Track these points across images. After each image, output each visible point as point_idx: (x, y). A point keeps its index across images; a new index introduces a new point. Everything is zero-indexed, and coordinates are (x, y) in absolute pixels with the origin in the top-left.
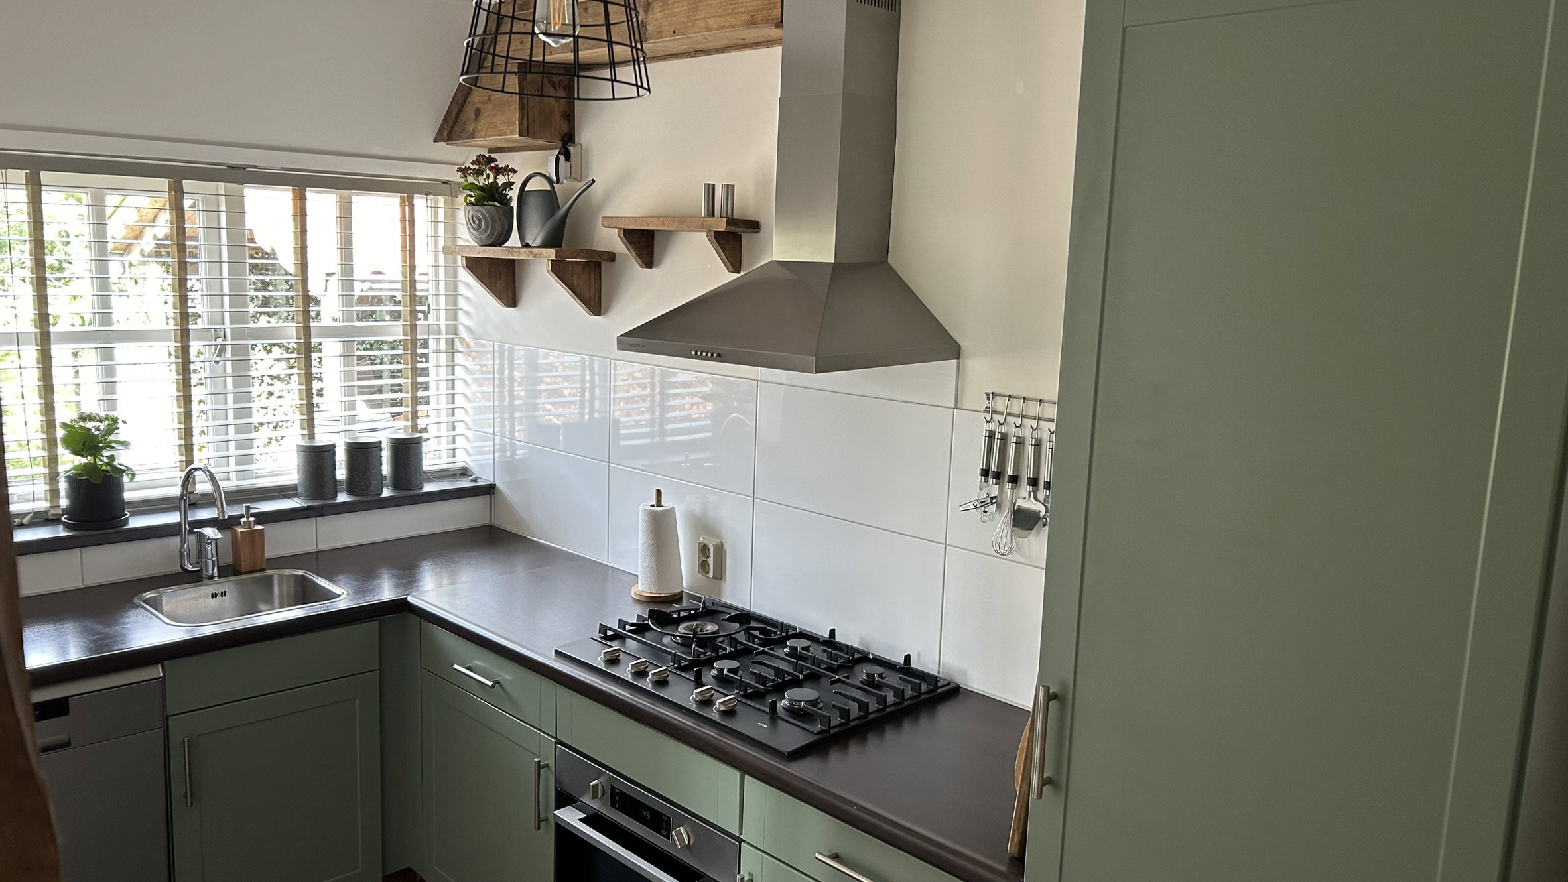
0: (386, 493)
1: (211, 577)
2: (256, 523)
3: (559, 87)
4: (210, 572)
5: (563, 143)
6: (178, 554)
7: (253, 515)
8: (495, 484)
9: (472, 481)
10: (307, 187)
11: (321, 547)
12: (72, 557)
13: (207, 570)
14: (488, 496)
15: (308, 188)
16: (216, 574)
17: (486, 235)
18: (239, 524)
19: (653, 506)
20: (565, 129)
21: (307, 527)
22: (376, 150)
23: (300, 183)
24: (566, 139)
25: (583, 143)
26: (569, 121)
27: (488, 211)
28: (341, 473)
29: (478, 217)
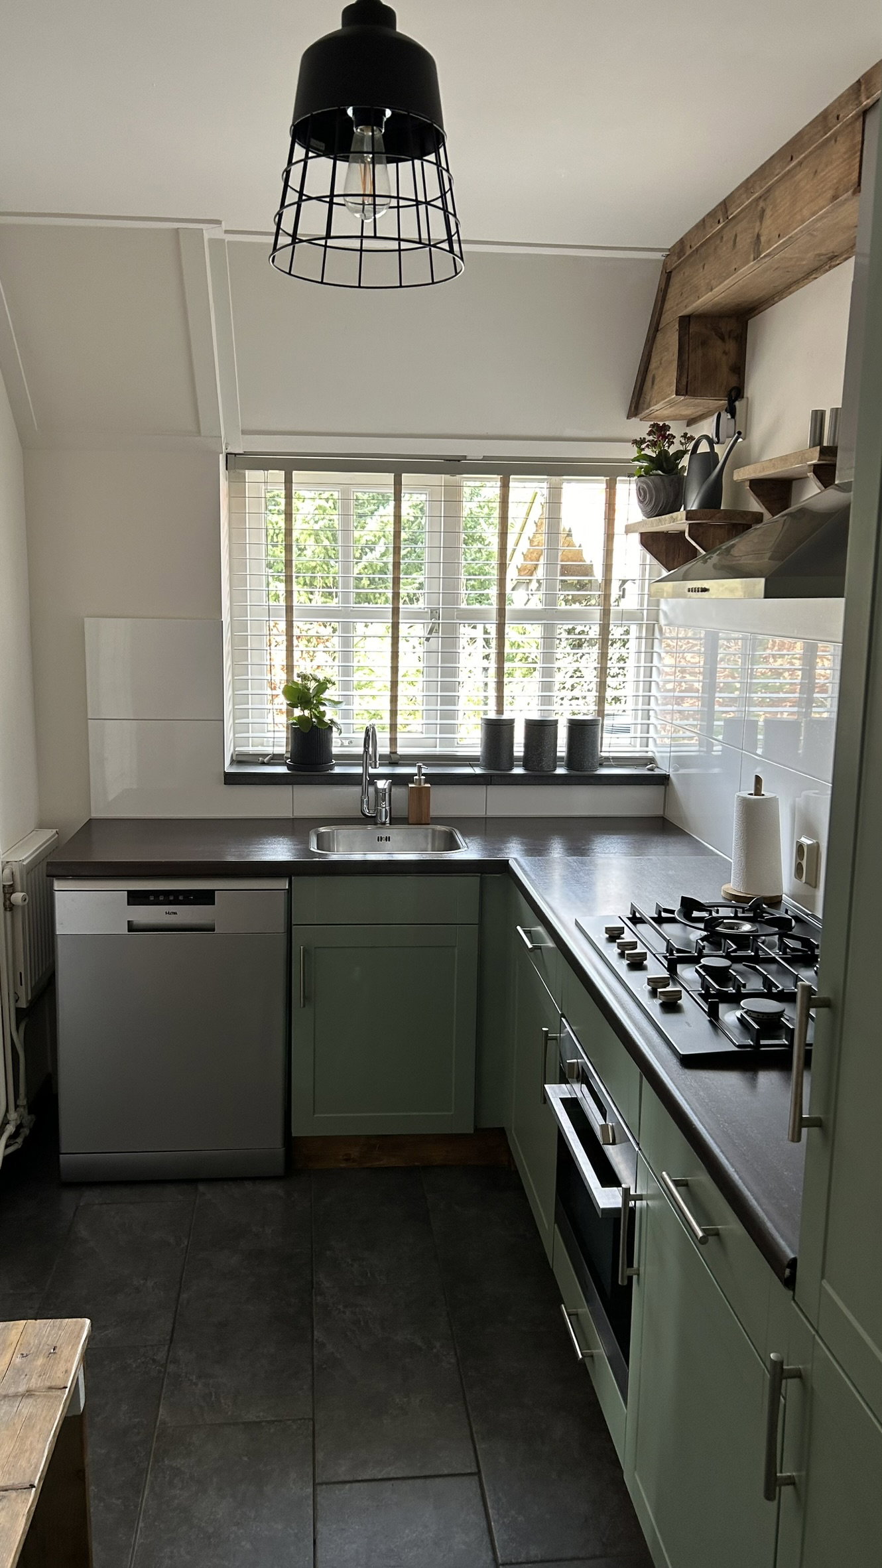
0: (560, 771)
1: (384, 823)
2: (426, 782)
3: (729, 337)
4: (384, 820)
5: (729, 400)
6: (360, 800)
7: (423, 775)
8: (669, 775)
9: (649, 770)
10: (511, 475)
11: (490, 814)
12: (285, 792)
13: (381, 818)
14: (663, 787)
15: (512, 477)
16: (388, 822)
17: (651, 506)
18: (412, 782)
19: (751, 794)
20: (733, 382)
21: (479, 792)
22: (568, 433)
23: (505, 469)
24: (733, 394)
25: (749, 396)
26: (739, 374)
27: (653, 481)
28: (519, 750)
29: (643, 489)
